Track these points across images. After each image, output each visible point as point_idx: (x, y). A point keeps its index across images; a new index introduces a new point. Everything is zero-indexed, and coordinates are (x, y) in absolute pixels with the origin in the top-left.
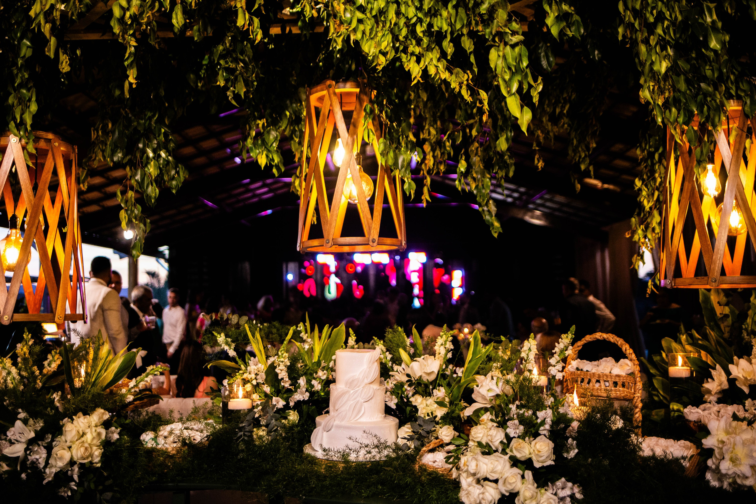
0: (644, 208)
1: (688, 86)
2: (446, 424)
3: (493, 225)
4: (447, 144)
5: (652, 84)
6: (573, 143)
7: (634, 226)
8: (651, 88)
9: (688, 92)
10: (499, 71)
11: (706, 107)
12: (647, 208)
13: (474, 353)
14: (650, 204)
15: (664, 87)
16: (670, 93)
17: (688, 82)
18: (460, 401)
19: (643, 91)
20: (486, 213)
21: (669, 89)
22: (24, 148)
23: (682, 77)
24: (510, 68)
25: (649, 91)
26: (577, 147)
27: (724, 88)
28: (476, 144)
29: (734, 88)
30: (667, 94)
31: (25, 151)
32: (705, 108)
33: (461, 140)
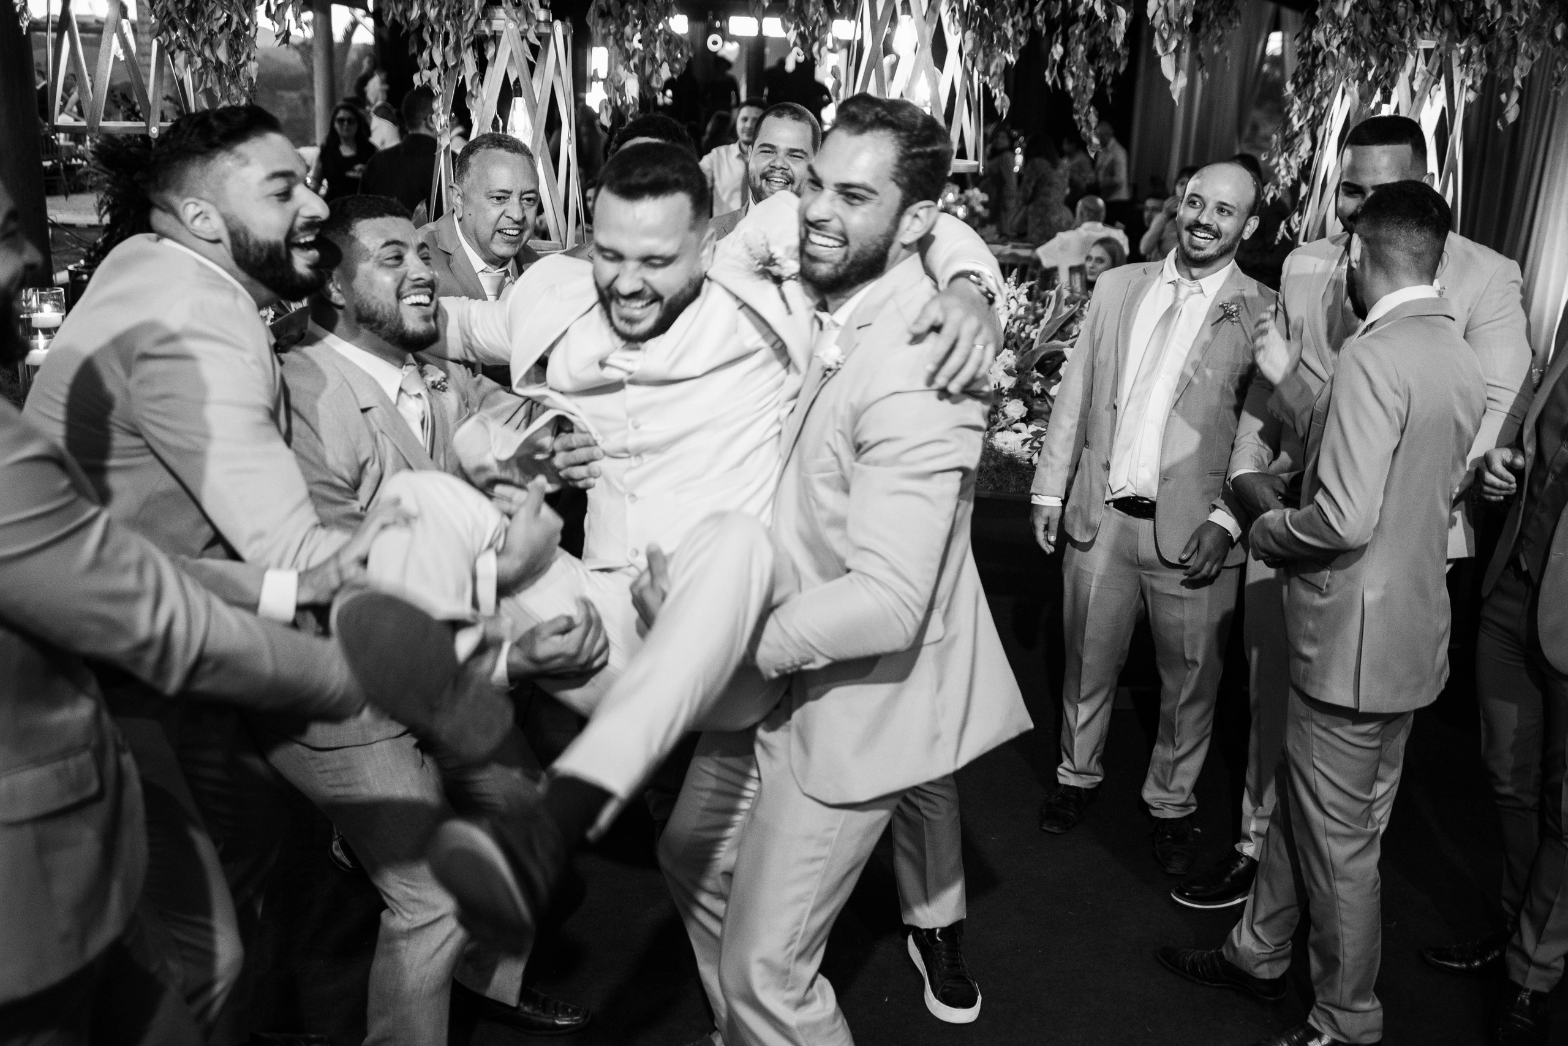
0: (1293, 126)
1: (1372, 29)
2: (1014, 398)
3: (1090, 141)
4: (1039, 17)
5: (1329, 26)
6: (1209, 17)
7: (1274, 145)
8: (1328, 30)
9: (1371, 36)
10: (1157, 23)
11: (1388, 60)
12: (1296, 128)
13: (1055, 312)
14: (1301, 123)
15: (1344, 24)
16: (1349, 32)
17: (1373, 22)
18: (1032, 370)
19: (1318, 32)
20: (1084, 124)
21: (1349, 28)
22: (524, 37)
23: (1368, 16)
24: (1170, 24)
25: (1325, 33)
26: (1213, 22)
27: (1418, 21)
28: (1081, 26)
29: (1430, 21)
30: (1345, 34)
31: (525, 41)
32: (1387, 63)
33: (1059, 12)
